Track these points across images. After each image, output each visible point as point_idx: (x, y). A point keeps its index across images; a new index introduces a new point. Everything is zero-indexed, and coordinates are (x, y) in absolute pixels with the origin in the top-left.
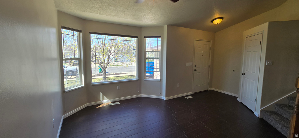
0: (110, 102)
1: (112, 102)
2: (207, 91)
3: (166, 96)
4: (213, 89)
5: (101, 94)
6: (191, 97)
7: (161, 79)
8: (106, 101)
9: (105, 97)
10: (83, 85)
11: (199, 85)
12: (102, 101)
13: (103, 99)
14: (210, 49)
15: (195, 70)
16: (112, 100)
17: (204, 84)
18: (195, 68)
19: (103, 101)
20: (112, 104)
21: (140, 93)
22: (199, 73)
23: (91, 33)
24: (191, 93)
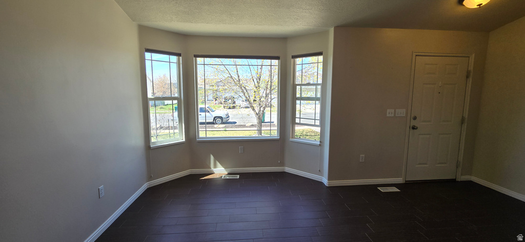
0: (226, 173)
1: (229, 174)
2: (453, 181)
3: (329, 179)
4: (474, 179)
5: (212, 157)
6: (395, 190)
7: (320, 142)
8: (219, 171)
9: (218, 164)
10: (184, 140)
11: (426, 164)
12: (212, 169)
13: (215, 166)
14: (467, 77)
15: (414, 128)
16: (230, 170)
17: (442, 163)
18: (414, 123)
19: (215, 170)
20: (228, 178)
21: (282, 164)
22: (428, 136)
23: (197, 56)
24: (400, 180)
